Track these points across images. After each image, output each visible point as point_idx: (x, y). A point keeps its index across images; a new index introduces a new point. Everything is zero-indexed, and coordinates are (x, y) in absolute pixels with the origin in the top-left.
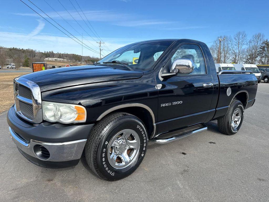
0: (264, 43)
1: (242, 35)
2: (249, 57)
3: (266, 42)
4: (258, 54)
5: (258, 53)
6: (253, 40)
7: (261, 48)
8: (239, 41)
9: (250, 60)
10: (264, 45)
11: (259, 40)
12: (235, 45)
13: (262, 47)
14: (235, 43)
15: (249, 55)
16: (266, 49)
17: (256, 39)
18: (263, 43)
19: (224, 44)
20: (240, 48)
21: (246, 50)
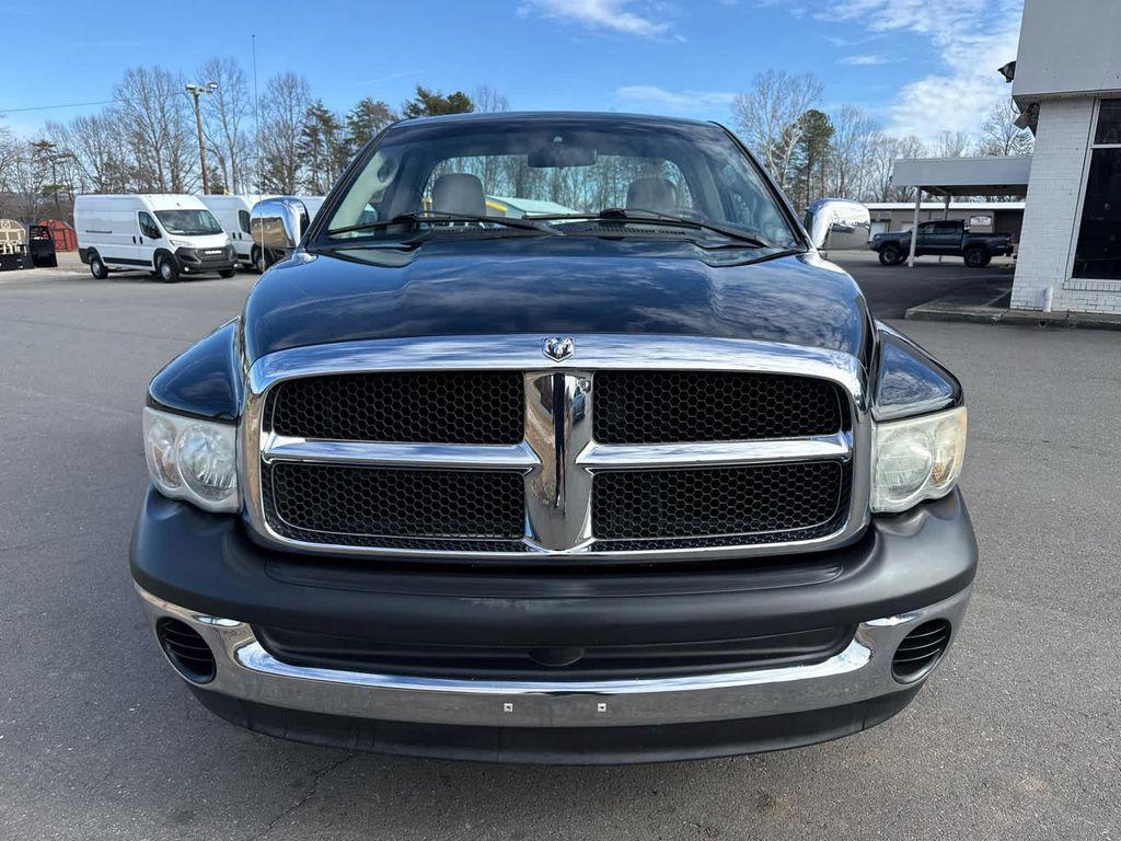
0: (314, 114)
1: (231, 77)
2: (269, 167)
3: (319, 109)
4: (301, 156)
5: (299, 151)
6: (274, 101)
7: (305, 133)
8: (224, 99)
9: (275, 180)
10: (314, 121)
11: (294, 102)
12: (209, 114)
13: (307, 127)
14: (208, 107)
15: (270, 161)
16: (322, 137)
17: (282, 95)
18: (310, 113)
19: (162, 110)
20: (231, 127)
21: (251, 139)
